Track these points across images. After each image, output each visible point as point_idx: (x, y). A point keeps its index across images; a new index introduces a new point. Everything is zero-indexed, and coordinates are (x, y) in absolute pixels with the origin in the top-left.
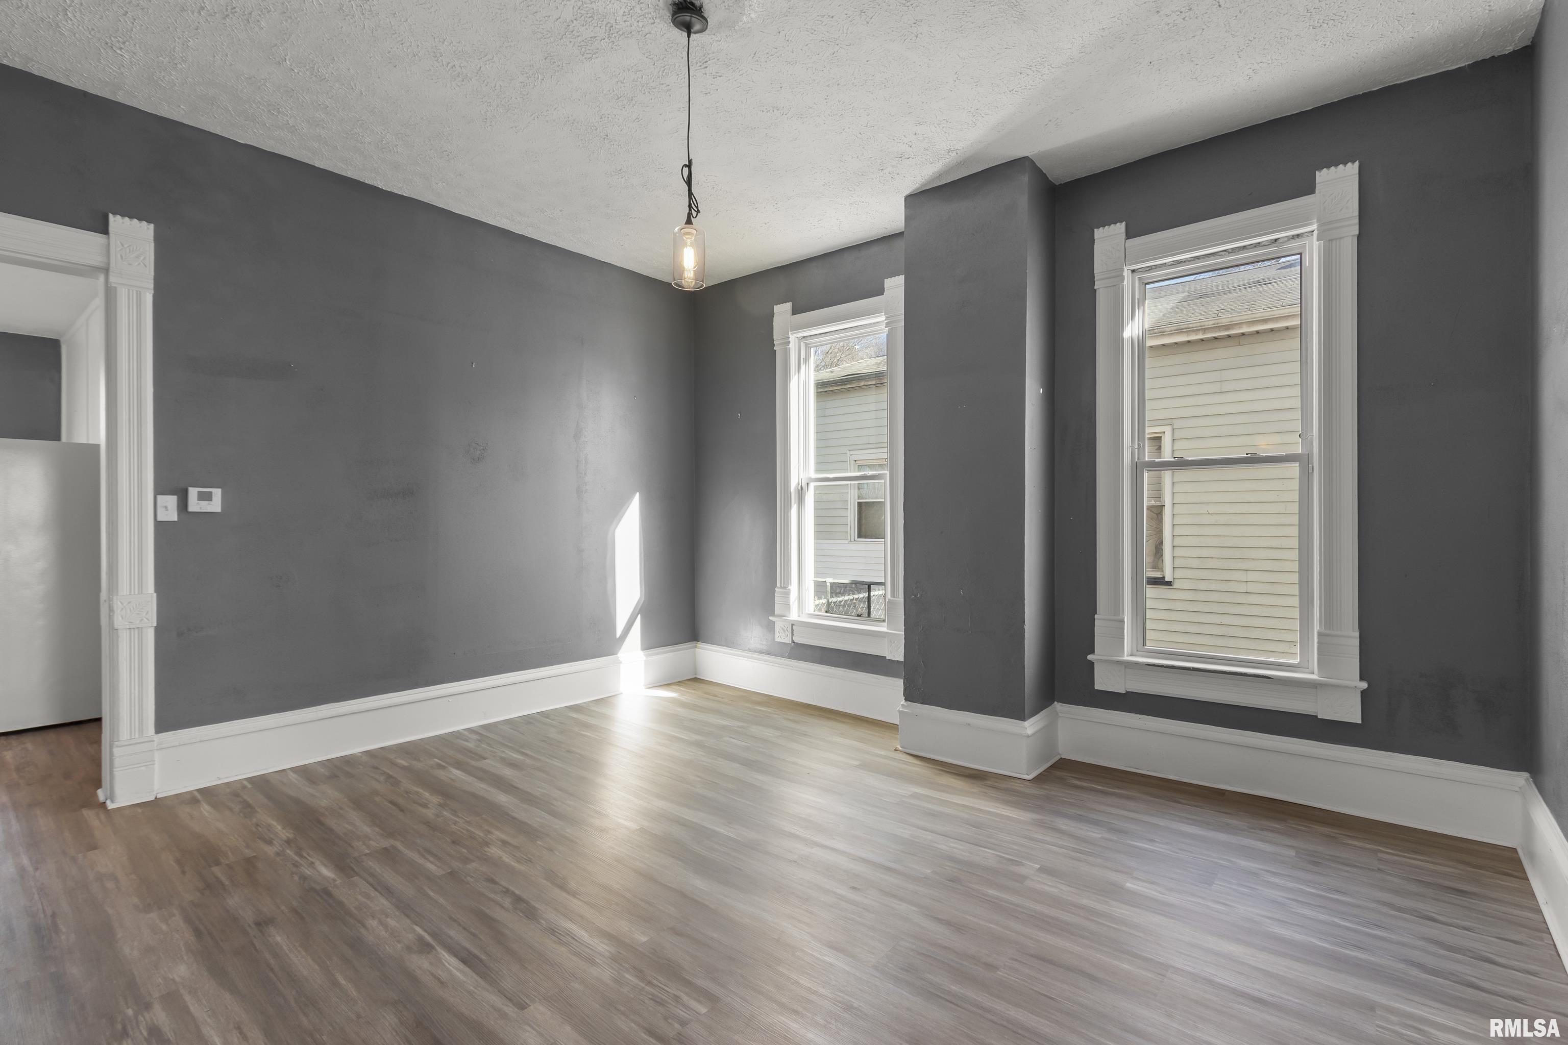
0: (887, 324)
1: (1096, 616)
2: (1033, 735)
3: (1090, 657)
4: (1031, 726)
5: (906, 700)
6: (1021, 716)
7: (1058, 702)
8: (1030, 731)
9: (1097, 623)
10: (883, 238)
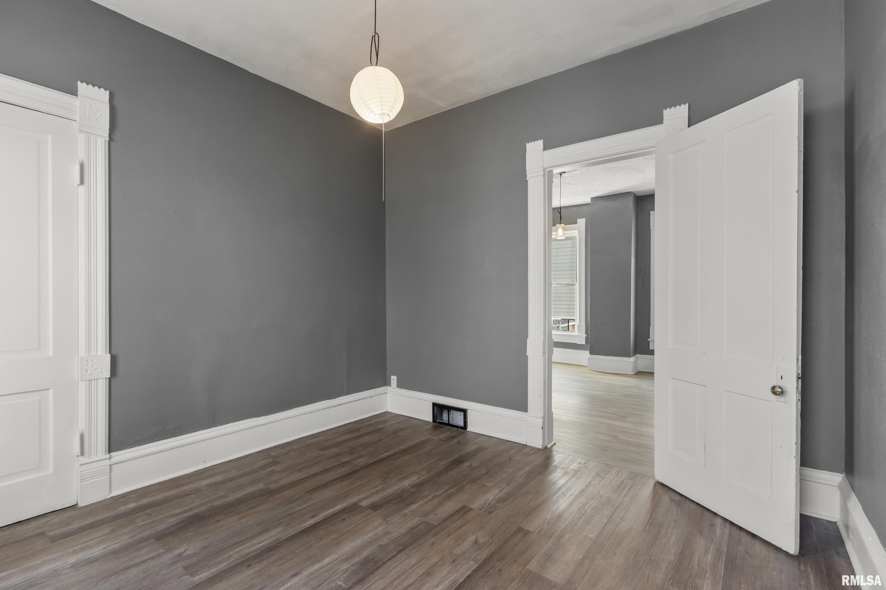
0: (578, 234)
1: (650, 327)
2: (634, 361)
3: (648, 340)
4: (632, 359)
5: (590, 354)
6: (629, 356)
7: (638, 354)
8: (632, 360)
9: (650, 329)
10: (577, 205)
